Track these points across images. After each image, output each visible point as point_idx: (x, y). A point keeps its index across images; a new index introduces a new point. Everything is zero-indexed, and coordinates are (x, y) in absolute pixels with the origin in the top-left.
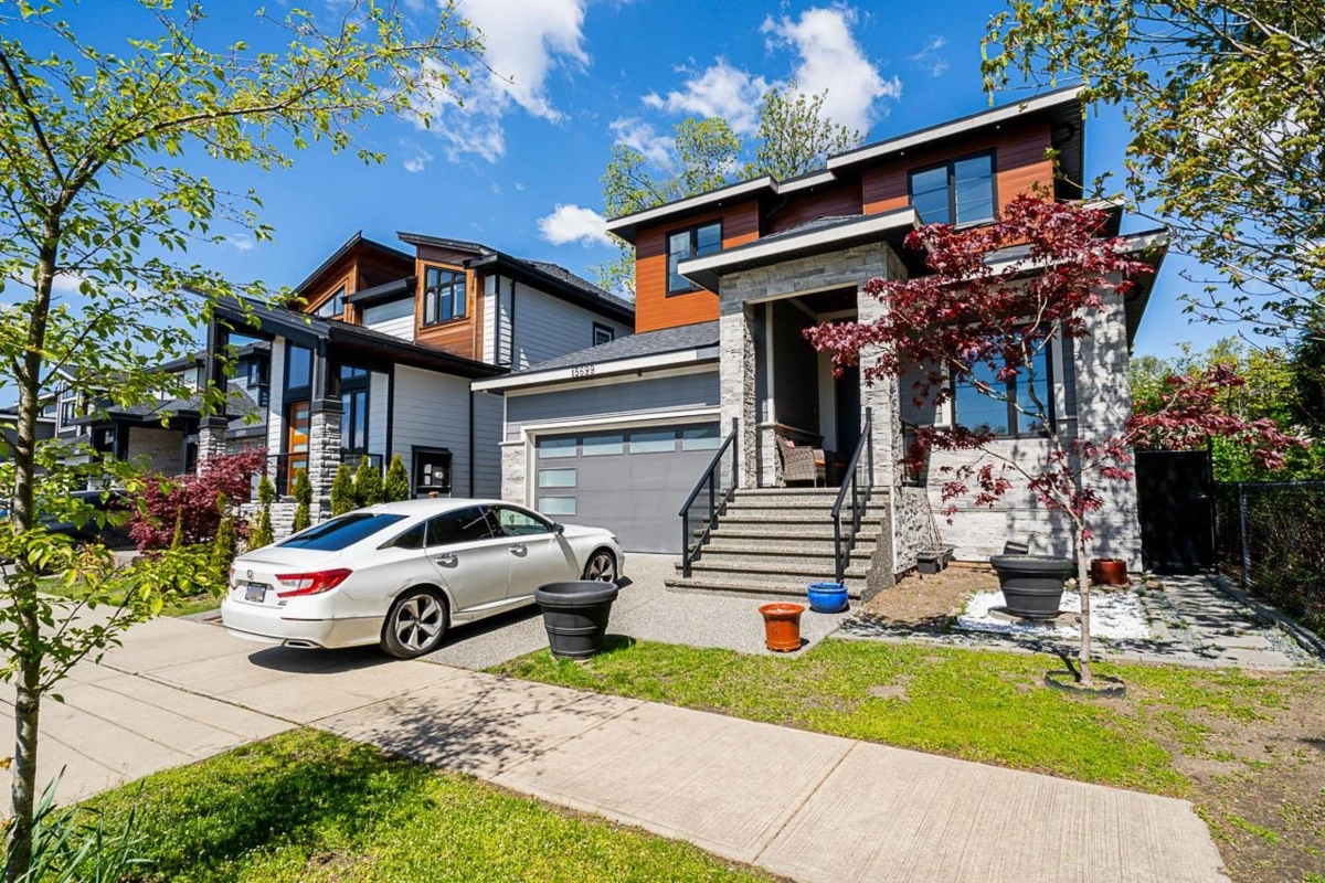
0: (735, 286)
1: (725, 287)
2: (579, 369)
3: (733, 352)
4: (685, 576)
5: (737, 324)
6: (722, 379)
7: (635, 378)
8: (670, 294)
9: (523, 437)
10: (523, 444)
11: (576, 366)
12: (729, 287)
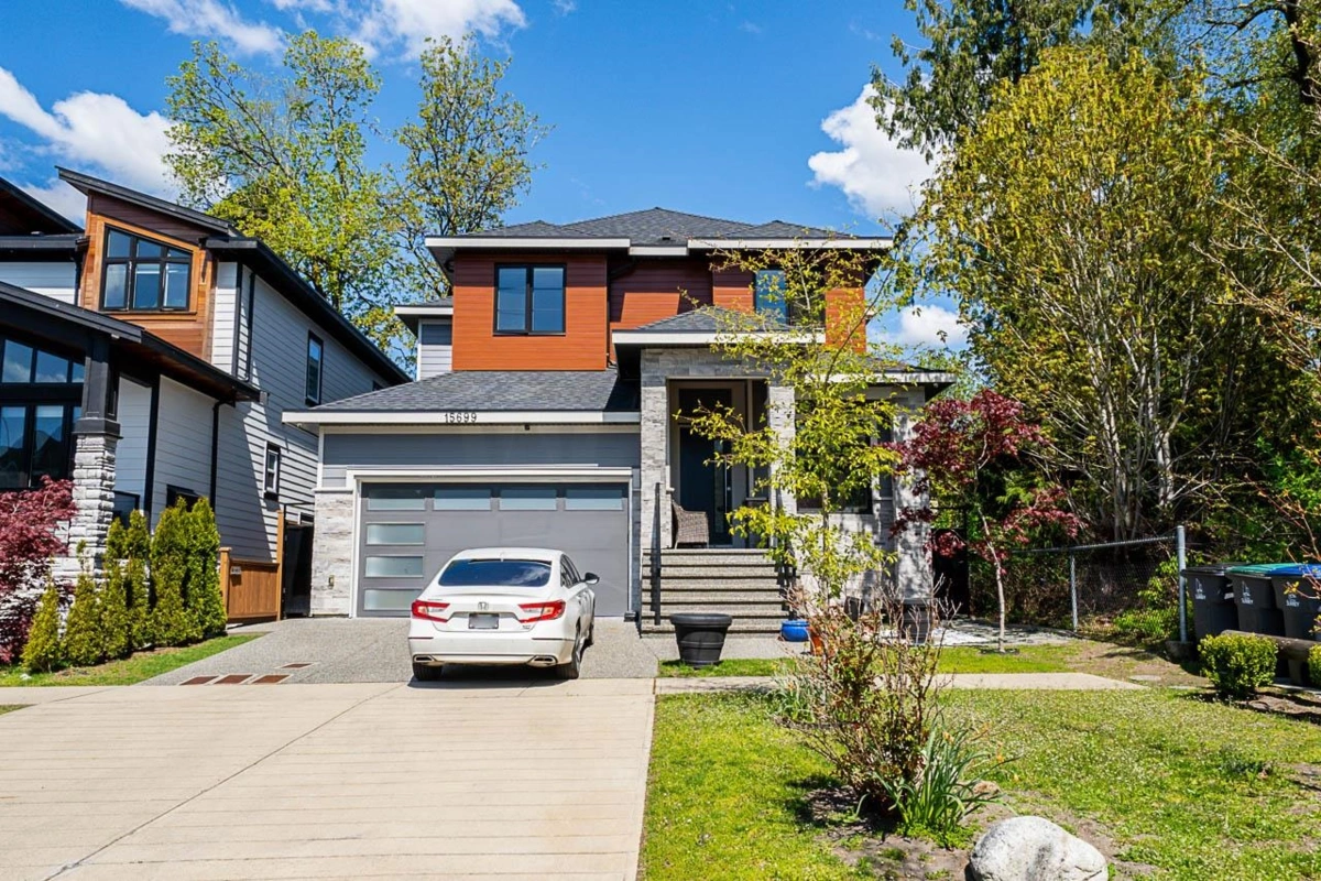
0: (658, 361)
1: (647, 360)
2: (456, 415)
3: (655, 421)
4: (656, 624)
5: (659, 396)
6: (643, 445)
7: (522, 430)
8: (498, 333)
9: (351, 484)
10: (351, 492)
11: (452, 411)
12: (651, 361)
